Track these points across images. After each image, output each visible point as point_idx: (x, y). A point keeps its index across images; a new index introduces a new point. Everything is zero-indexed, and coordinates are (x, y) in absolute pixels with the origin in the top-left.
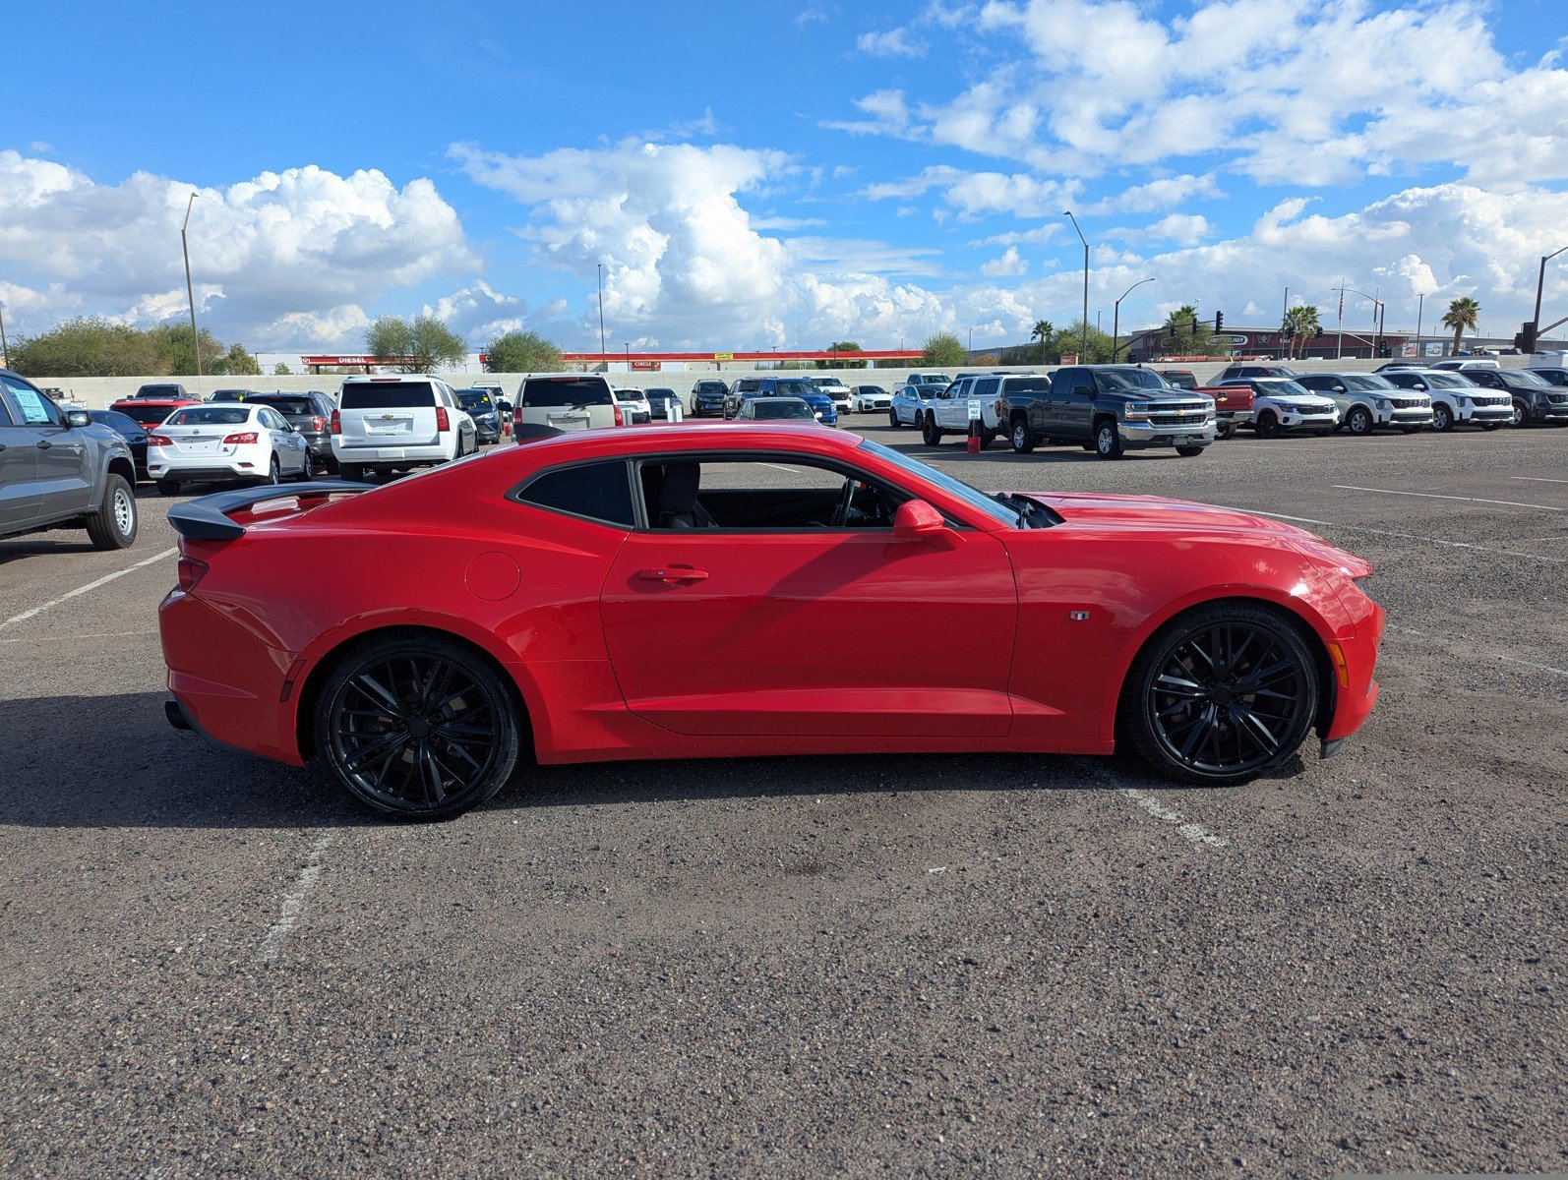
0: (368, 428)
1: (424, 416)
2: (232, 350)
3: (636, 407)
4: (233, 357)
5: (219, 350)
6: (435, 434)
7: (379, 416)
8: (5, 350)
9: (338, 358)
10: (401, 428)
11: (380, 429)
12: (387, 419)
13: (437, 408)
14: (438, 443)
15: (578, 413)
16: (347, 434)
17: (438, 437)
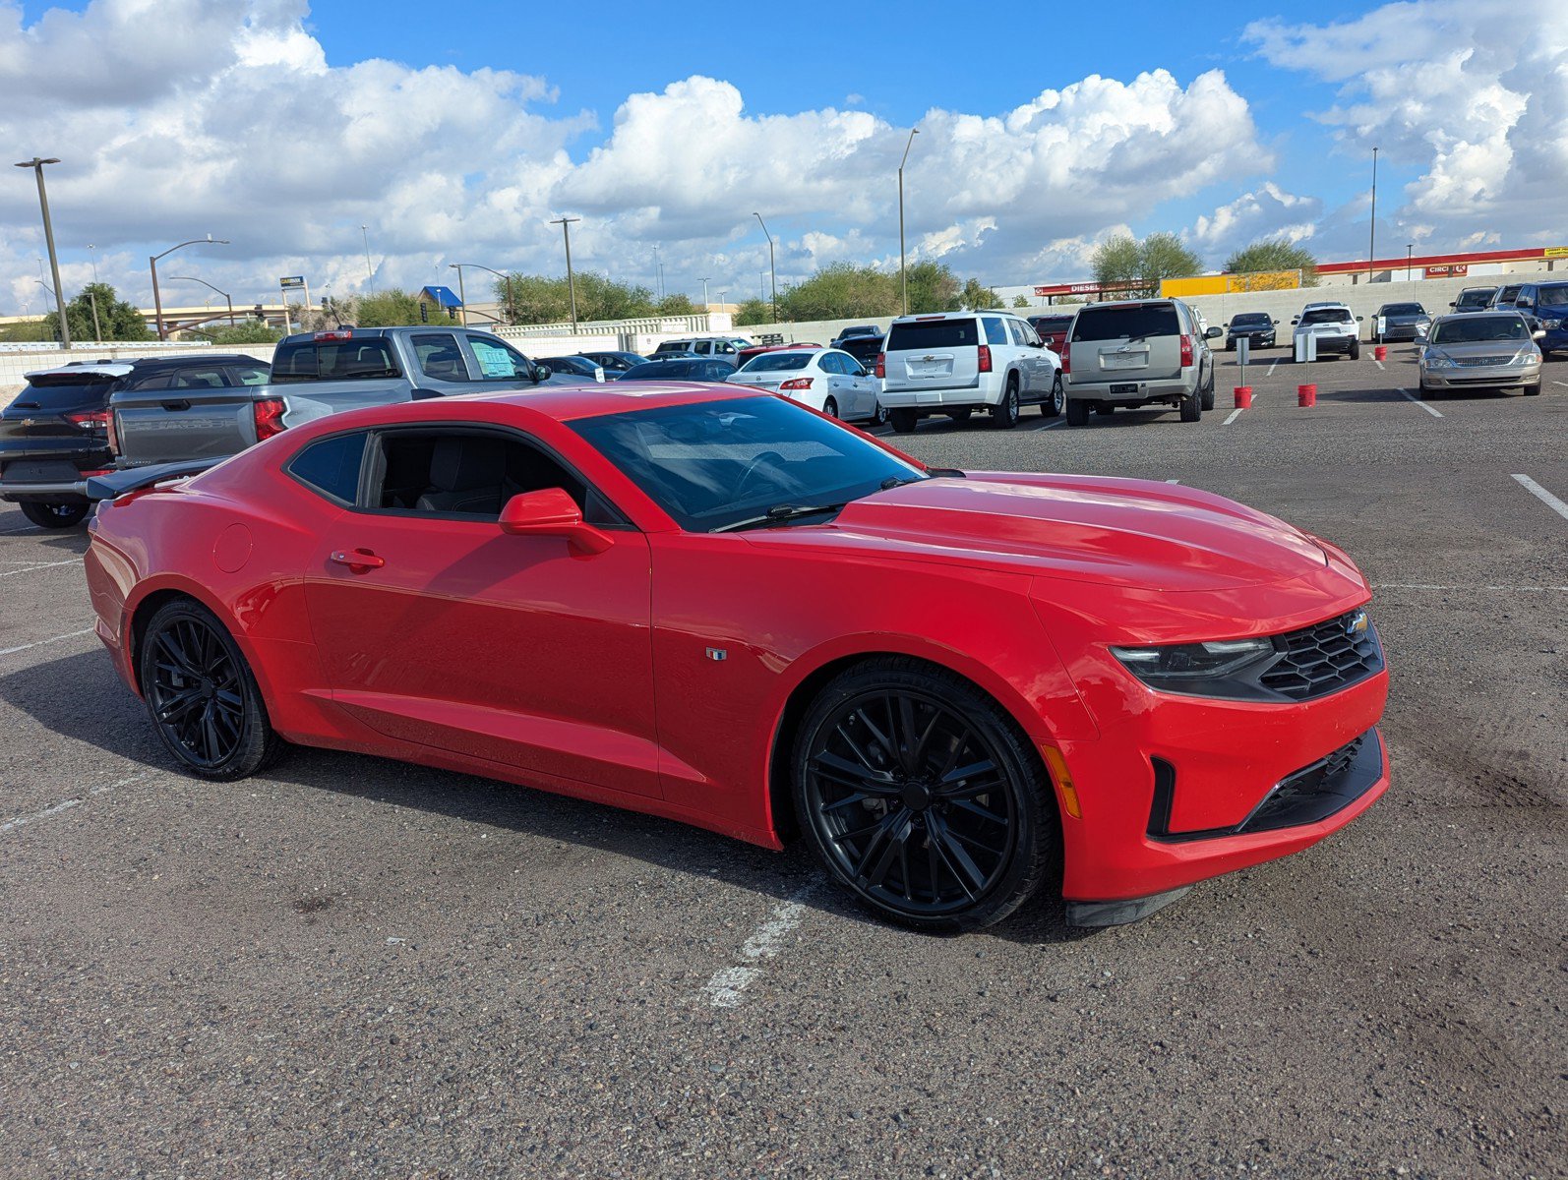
0: (910, 371)
1: (966, 355)
2: (967, 286)
3: (1337, 330)
4: (968, 292)
5: (954, 286)
6: (976, 375)
7: (921, 358)
8: (774, 299)
9: (1071, 286)
10: (942, 370)
11: (921, 372)
12: (928, 360)
13: (980, 347)
14: (976, 386)
15: (1136, 346)
16: (891, 378)
17: (977, 378)
